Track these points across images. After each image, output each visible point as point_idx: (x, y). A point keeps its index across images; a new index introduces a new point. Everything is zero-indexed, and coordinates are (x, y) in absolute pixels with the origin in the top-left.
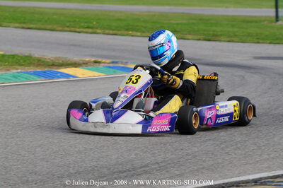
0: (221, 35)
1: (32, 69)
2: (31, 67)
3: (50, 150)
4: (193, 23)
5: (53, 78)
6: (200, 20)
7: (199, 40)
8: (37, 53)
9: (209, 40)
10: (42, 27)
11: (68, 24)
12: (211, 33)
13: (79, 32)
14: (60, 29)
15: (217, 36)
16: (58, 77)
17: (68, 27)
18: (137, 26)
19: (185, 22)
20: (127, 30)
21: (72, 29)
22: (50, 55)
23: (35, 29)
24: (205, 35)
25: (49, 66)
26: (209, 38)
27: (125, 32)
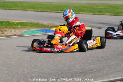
0: (121, 13)
1: (39, 29)
2: (39, 28)
3: (50, 63)
4: (108, 8)
5: (49, 32)
6: (111, 6)
7: (111, 15)
8: (41, 22)
9: (116, 15)
10: (43, 10)
11: (53, 9)
12: (116, 12)
13: (59, 13)
14: (50, 11)
15: (119, 13)
16: (51, 32)
17: (54, 10)
18: (84, 9)
19: (104, 7)
20: (79, 11)
21: (56, 11)
22: (46, 23)
23: (39, 11)
24: (113, 13)
25: (46, 27)
26: (116, 14)
27: (79, 12)
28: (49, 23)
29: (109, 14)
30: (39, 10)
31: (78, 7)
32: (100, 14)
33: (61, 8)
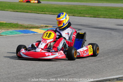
2: (18, 29)
4: (88, 10)
5: (28, 33)
6: (91, 8)
7: (91, 17)
8: (20, 23)
9: (96, 17)
10: (22, 11)
11: (33, 10)
12: (96, 14)
13: (38, 13)
14: (30, 12)
15: (99, 15)
16: (30, 33)
17: (34, 11)
19: (84, 9)
21: (35, 12)
22: (26, 23)
24: (93, 15)
25: (26, 28)
29: (89, 16)
30: (19, 11)
31: (58, 8)
32: (80, 15)
33: (42, 9)
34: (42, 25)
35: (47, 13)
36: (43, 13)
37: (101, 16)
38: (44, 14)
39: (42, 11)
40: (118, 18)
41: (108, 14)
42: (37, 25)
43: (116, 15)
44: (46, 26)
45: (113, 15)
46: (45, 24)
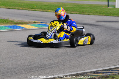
0: (86, 12)
4: (75, 7)
5: (16, 29)
6: (78, 6)
8: (11, 19)
10: (14, 8)
11: (24, 7)
12: (82, 11)
13: (29, 10)
14: (21, 9)
15: (84, 12)
16: (19, 28)
17: (24, 8)
18: (52, 8)
19: (71, 6)
20: (48, 9)
21: (26, 9)
22: (16, 19)
23: (11, 9)
24: (79, 12)
25: (15, 24)
26: (81, 13)
27: (47, 11)
28: (19, 20)
29: (75, 13)
30: (11, 7)
31: (47, 6)
33: (32, 6)
34: (31, 21)
35: (36, 10)
36: (33, 9)
37: (86, 13)
38: (33, 11)
39: (32, 8)
40: (101, 15)
41: (92, 11)
42: (26, 21)
43: (100, 12)
44: (34, 22)
45: (97, 12)
46: (33, 20)
